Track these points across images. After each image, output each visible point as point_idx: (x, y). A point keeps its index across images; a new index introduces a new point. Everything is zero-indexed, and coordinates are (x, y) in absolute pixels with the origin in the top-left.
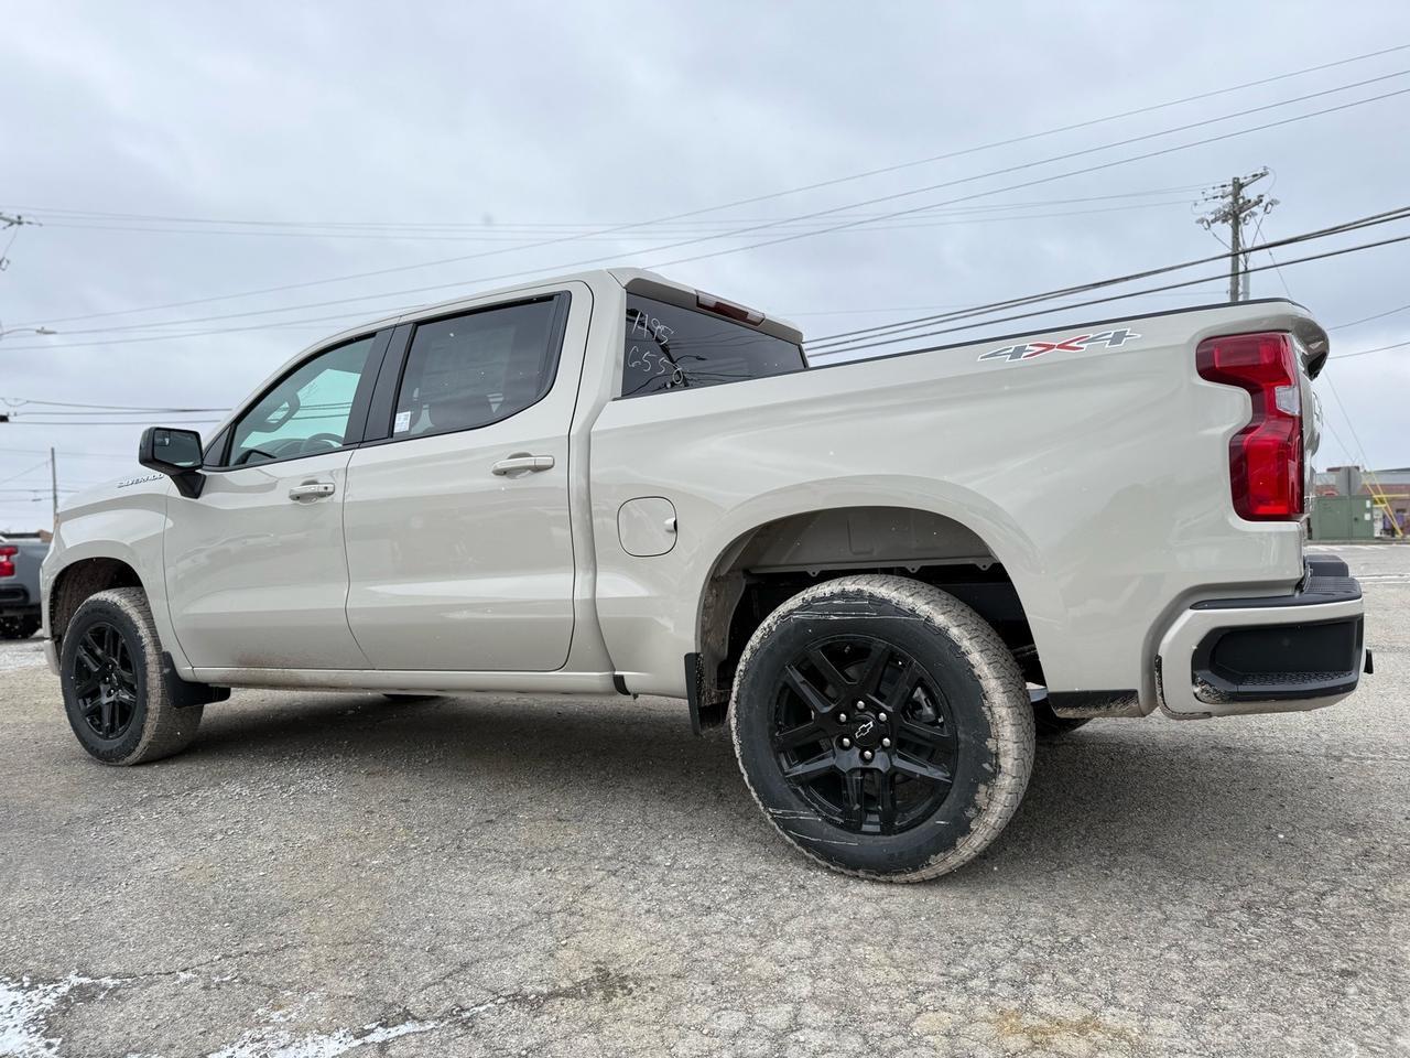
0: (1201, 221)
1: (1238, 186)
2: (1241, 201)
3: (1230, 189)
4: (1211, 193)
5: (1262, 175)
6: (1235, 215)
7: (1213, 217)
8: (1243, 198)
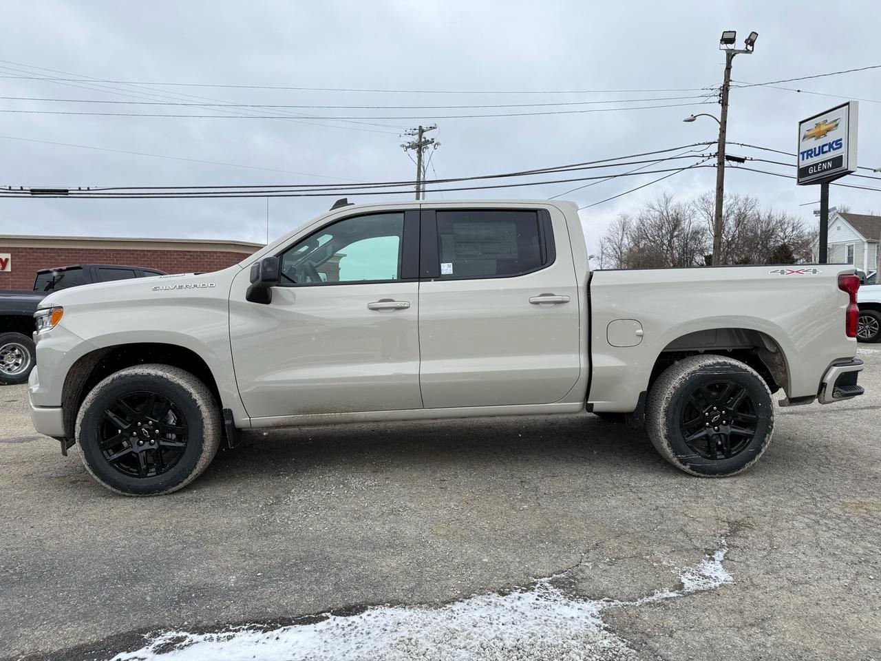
0: (403, 146)
1: (422, 131)
2: (423, 140)
3: (417, 131)
4: (409, 131)
5: (434, 128)
6: (420, 146)
7: (408, 145)
8: (425, 138)
